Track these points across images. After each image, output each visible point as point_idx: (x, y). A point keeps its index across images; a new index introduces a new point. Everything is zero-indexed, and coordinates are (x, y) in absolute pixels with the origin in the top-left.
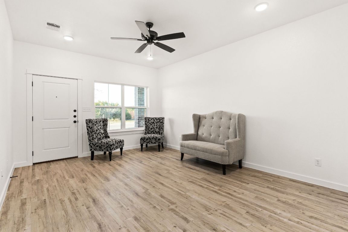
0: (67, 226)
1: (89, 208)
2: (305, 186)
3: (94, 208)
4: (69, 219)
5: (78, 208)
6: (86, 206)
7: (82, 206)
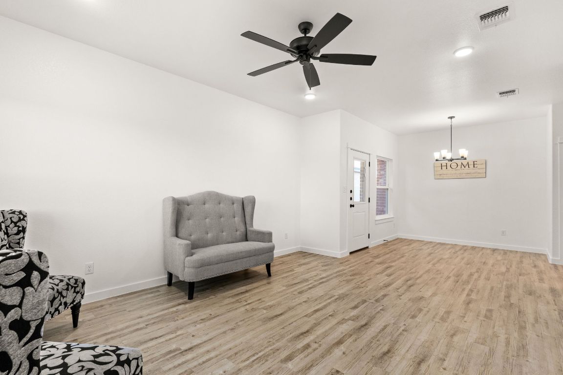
0: (490, 361)
1: (441, 359)
2: (289, 257)
3: (435, 353)
4: (482, 366)
5: (455, 372)
6: (442, 364)
7: (447, 369)
